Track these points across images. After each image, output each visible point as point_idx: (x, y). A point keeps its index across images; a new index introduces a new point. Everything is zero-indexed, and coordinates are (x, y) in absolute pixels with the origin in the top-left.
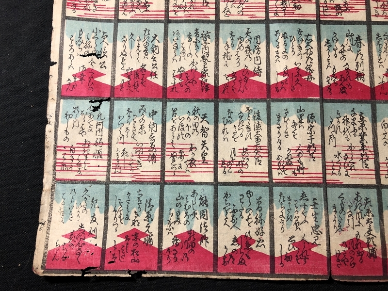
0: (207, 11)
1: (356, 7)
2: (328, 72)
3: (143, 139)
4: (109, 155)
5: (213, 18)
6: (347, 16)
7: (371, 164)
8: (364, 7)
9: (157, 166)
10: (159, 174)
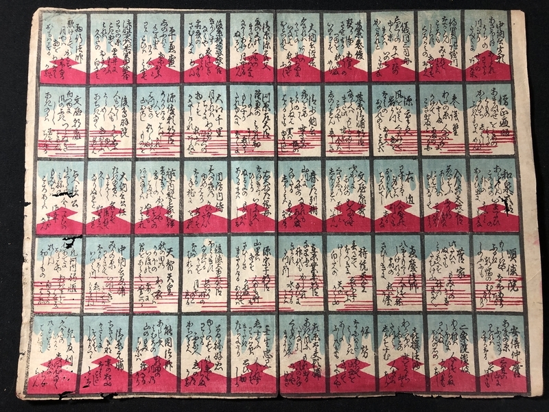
0: (172, 149)
1: (312, 143)
2: (283, 207)
3: (114, 273)
4: (83, 288)
5: (178, 155)
6: (304, 152)
7: (320, 292)
8: (319, 143)
9: (126, 298)
10: (128, 305)
